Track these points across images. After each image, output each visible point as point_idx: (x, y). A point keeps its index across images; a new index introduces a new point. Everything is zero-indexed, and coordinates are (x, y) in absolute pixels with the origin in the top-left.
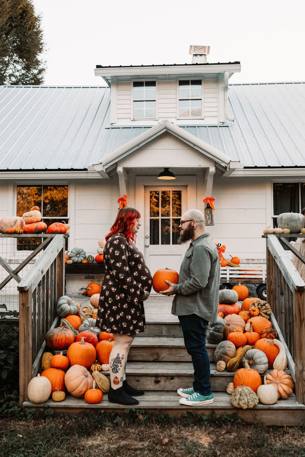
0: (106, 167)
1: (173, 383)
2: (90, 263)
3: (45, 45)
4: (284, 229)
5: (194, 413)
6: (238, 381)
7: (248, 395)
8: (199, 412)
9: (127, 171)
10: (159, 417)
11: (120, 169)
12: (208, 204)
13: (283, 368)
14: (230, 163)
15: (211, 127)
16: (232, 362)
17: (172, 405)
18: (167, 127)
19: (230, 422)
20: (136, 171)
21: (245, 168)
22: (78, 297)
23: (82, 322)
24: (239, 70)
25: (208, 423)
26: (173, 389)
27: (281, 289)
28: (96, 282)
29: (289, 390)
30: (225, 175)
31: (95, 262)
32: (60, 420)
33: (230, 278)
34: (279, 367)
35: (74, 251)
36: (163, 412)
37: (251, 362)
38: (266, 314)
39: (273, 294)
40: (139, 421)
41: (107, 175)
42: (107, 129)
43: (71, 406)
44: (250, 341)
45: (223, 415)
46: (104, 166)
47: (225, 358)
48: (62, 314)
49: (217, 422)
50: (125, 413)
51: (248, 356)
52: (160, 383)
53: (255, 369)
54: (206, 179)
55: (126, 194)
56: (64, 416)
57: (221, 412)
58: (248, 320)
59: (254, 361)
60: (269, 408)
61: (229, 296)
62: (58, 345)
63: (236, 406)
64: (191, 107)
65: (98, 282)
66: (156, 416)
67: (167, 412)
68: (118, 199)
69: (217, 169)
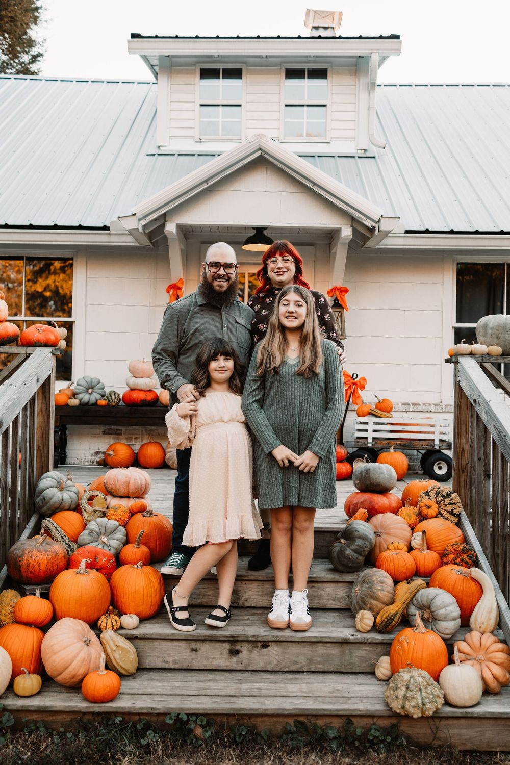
0: (144, 222)
1: (266, 655)
2: (113, 406)
3: (45, 11)
4: (490, 347)
5: (309, 724)
6: (400, 655)
7: (423, 689)
8: (321, 722)
9: (186, 232)
10: (237, 731)
11: (171, 228)
12: (336, 299)
13: (490, 628)
14: (382, 220)
15: (343, 158)
16: (387, 614)
17: (264, 707)
18: (262, 148)
19: (384, 745)
20: (201, 233)
21: (407, 232)
22: (89, 469)
23: (86, 525)
24: (398, 51)
25: (340, 745)
26: (266, 666)
27: (485, 465)
28: (124, 441)
29: (505, 676)
30: (370, 244)
31: (121, 403)
32: (29, 737)
33: (373, 438)
34: (483, 627)
35: (83, 383)
36: (246, 721)
37: (426, 616)
38: (451, 513)
39: (465, 473)
40: (194, 741)
41: (147, 239)
42: (149, 156)
43: (51, 707)
44: (422, 569)
45: (371, 729)
46: (140, 220)
47: (372, 605)
48: (45, 508)
49: (357, 743)
50: (164, 724)
51: (420, 602)
52: (240, 655)
53: (435, 630)
54: (333, 251)
55: (182, 277)
56: (37, 729)
57: (365, 721)
58: (415, 526)
59: (433, 613)
60: (465, 715)
61: (379, 476)
62: (32, 575)
63: (398, 711)
64: (307, 119)
65: (127, 440)
66: (231, 729)
67: (253, 720)
68: (168, 286)
69: (355, 231)
